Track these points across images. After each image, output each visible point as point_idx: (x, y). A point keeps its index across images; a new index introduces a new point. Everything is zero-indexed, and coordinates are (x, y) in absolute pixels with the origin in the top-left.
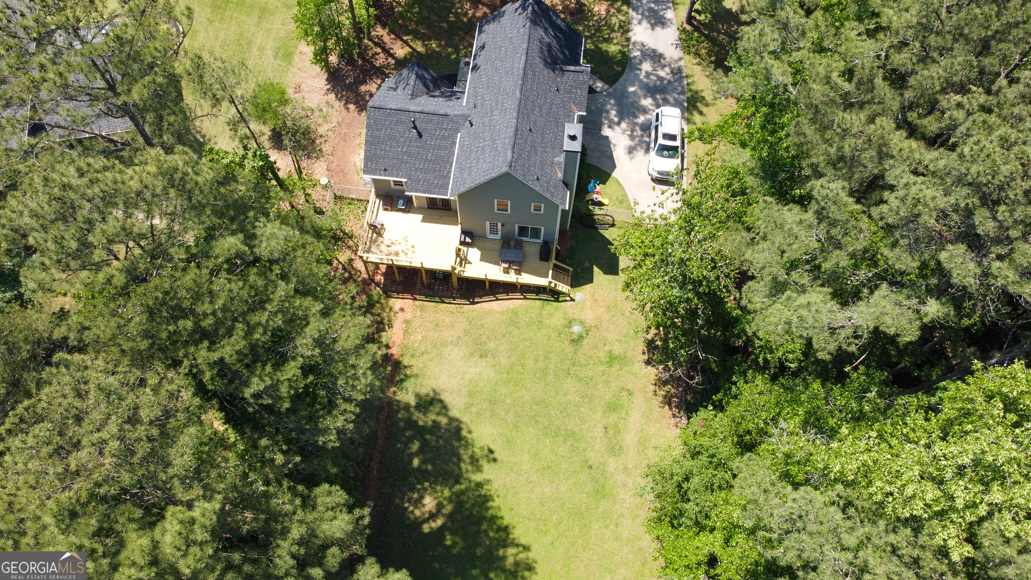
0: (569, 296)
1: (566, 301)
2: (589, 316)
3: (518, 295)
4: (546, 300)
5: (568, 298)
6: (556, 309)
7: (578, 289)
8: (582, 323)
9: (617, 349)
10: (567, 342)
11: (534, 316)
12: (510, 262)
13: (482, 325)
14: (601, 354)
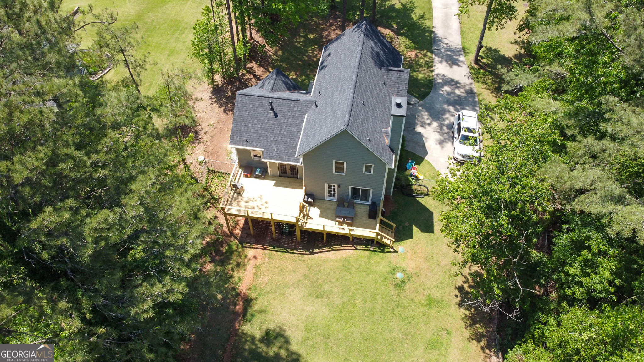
0: (392, 248)
1: (390, 252)
2: (410, 265)
3: (350, 247)
4: (373, 251)
5: (392, 250)
6: (382, 258)
7: (400, 243)
8: (404, 271)
9: (435, 294)
10: (392, 287)
11: (363, 263)
12: (344, 218)
13: (319, 271)
14: (422, 298)
